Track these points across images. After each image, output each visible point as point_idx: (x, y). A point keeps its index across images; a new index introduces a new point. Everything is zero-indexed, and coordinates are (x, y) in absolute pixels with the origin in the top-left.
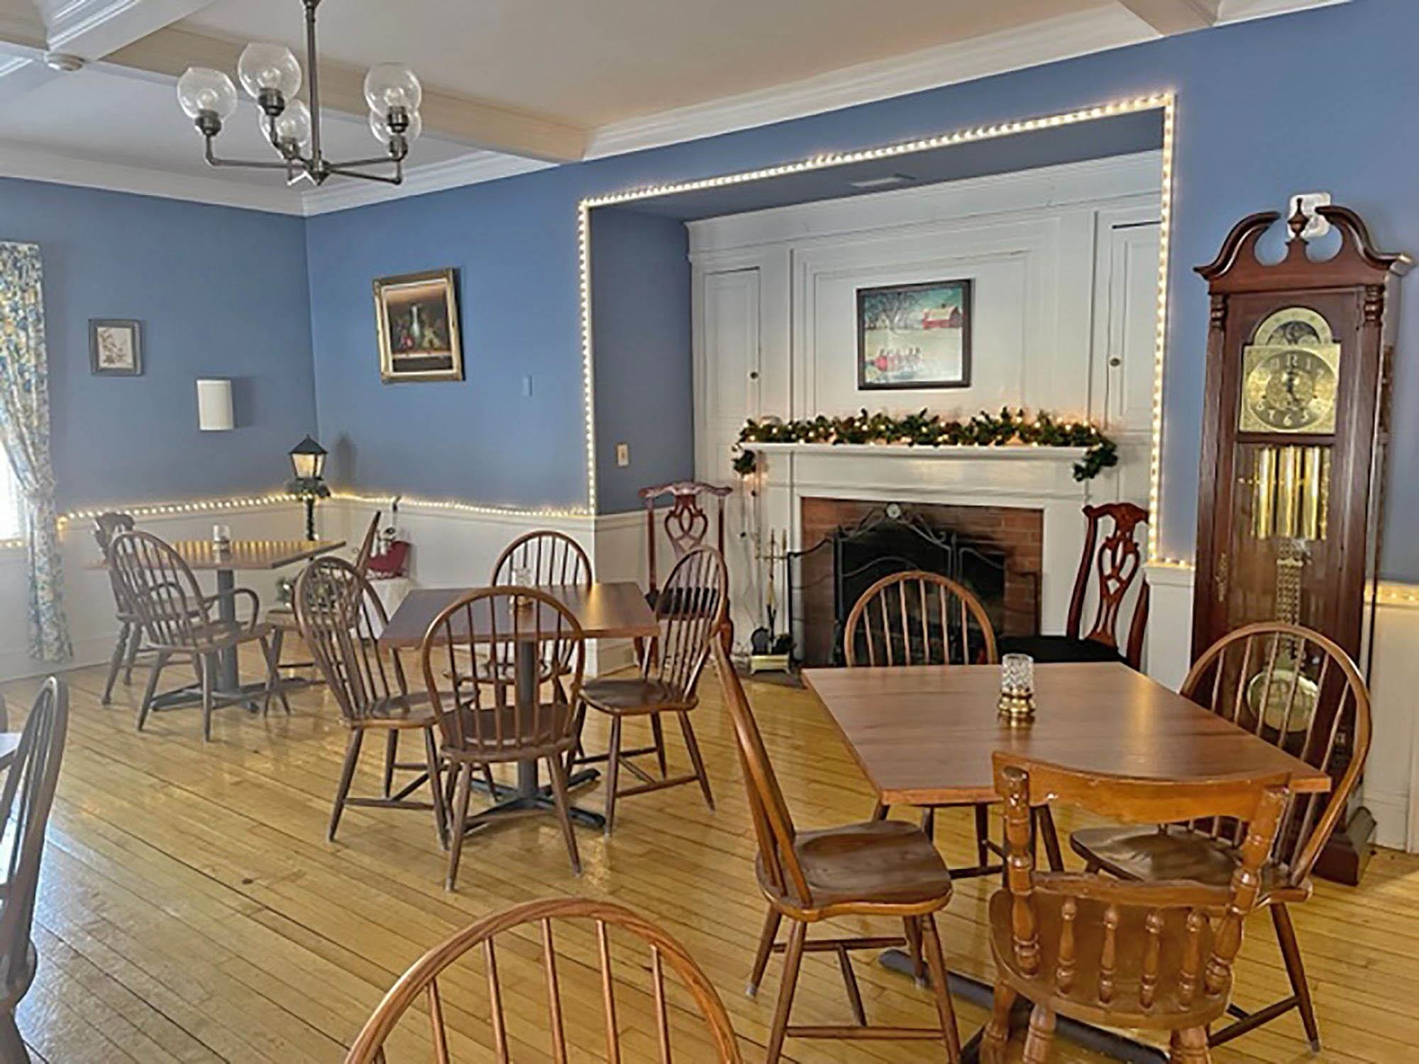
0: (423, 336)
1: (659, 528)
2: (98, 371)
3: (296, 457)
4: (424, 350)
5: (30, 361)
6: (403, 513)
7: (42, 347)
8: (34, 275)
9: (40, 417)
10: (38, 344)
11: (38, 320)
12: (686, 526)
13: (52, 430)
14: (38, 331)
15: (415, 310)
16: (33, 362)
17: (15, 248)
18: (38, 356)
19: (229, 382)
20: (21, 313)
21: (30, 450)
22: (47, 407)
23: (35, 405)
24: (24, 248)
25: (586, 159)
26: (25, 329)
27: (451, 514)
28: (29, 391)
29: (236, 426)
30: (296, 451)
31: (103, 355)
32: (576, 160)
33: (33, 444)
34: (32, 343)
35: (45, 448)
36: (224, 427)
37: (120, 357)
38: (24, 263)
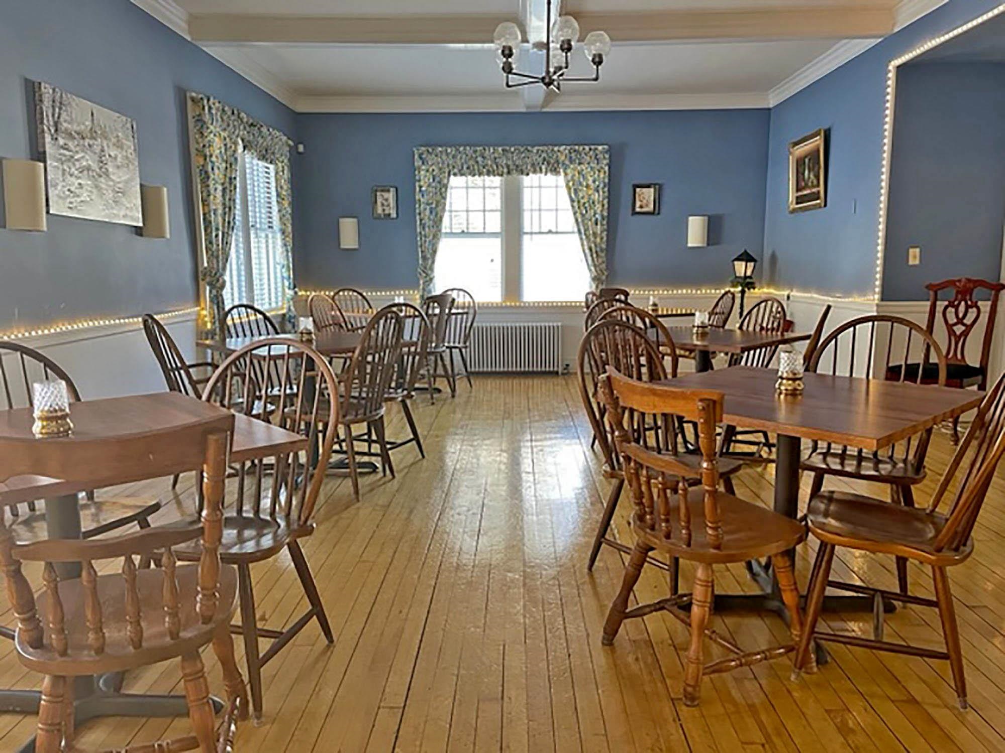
0: (809, 178)
1: (939, 316)
2: (635, 213)
3: (736, 263)
4: (809, 188)
5: (598, 208)
6: (793, 301)
7: (606, 202)
8: (605, 162)
9: (602, 238)
10: (604, 199)
11: (605, 186)
12: (961, 315)
13: (607, 245)
14: (604, 192)
15: (807, 160)
16: (600, 209)
17: (596, 149)
18: (603, 206)
19: (706, 218)
20: (597, 183)
21: (595, 255)
22: (605, 233)
23: (599, 232)
24: (600, 148)
25: (896, 30)
26: (598, 191)
27: (811, 301)
28: (597, 224)
29: (708, 245)
30: (738, 259)
31: (638, 204)
32: (890, 33)
33: (596, 252)
34: (601, 199)
35: (603, 255)
36: (700, 245)
37: (647, 206)
38: (600, 156)
